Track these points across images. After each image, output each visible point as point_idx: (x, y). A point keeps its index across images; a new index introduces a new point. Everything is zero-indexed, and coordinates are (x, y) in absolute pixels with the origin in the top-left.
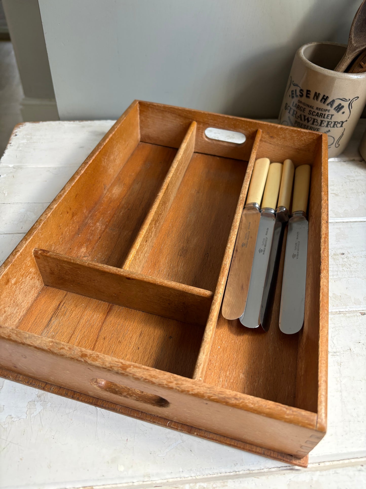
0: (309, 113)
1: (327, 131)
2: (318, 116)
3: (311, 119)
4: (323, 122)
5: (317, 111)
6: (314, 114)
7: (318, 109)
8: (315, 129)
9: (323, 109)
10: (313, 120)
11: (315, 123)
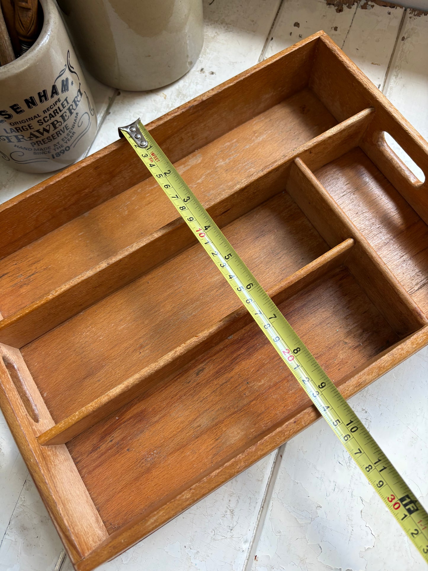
0: (41, 124)
1: (76, 117)
2: (53, 117)
3: (48, 127)
4: (64, 115)
5: (47, 114)
6: (46, 119)
7: (47, 111)
8: (62, 129)
9: (52, 105)
10: (51, 125)
11: (57, 126)
